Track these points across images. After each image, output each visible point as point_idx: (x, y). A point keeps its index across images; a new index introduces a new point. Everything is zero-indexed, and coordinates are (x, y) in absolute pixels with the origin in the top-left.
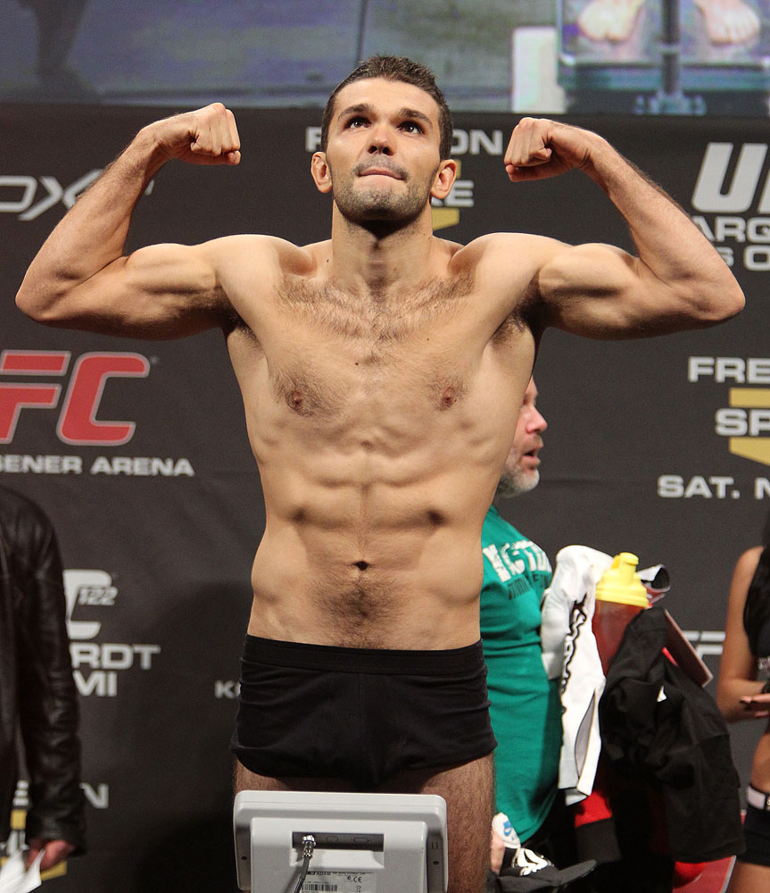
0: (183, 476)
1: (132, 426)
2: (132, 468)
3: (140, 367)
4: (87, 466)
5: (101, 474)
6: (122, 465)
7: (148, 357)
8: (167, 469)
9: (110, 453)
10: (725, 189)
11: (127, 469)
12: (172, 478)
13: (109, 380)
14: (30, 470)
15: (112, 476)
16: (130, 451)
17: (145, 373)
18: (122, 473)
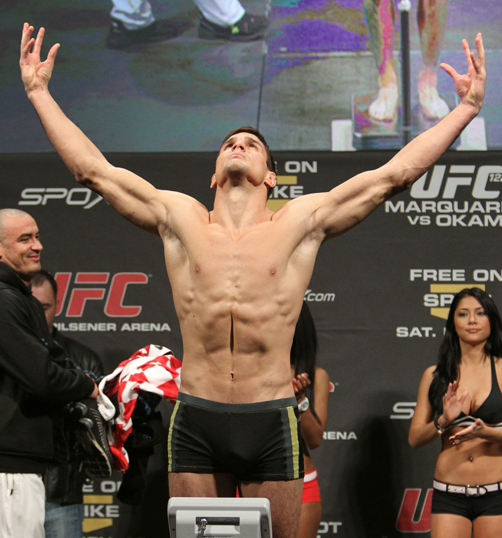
0: (165, 331)
1: (140, 307)
2: (141, 328)
3: (143, 279)
4: (119, 327)
5: (126, 331)
6: (136, 327)
7: (147, 275)
8: (158, 328)
9: (130, 321)
10: (426, 187)
11: (139, 329)
12: (160, 332)
13: (129, 286)
14: (91, 329)
15: (131, 332)
16: (139, 320)
17: (146, 282)
18: (136, 330)
